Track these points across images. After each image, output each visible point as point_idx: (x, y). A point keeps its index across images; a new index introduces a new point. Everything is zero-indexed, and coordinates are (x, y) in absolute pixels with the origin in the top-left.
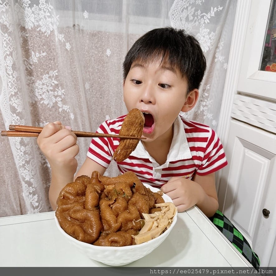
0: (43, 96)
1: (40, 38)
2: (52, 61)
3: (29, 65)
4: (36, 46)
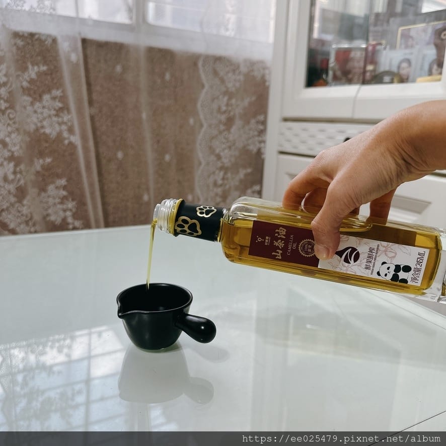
0: (45, 123)
3: (25, 82)
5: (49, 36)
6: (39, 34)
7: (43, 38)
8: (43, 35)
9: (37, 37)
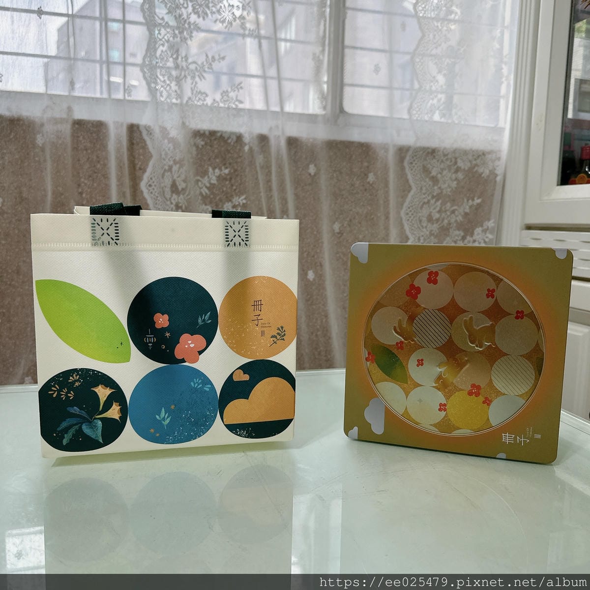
1: (210, 146)
2: (227, 182)
3: (204, 188)
4: (205, 158)
5: (232, 133)
6: (222, 132)
7: (226, 136)
8: (226, 132)
9: (219, 134)
